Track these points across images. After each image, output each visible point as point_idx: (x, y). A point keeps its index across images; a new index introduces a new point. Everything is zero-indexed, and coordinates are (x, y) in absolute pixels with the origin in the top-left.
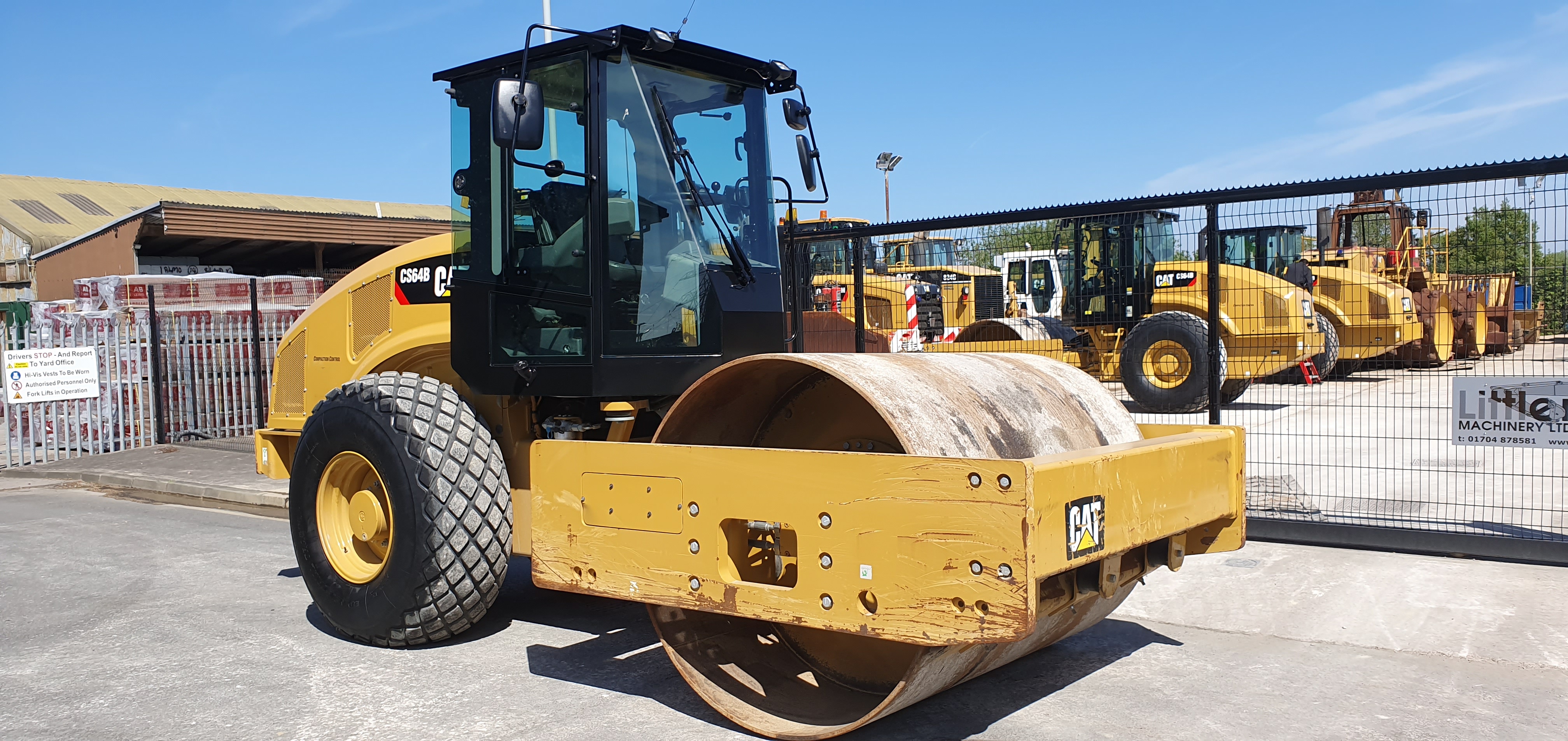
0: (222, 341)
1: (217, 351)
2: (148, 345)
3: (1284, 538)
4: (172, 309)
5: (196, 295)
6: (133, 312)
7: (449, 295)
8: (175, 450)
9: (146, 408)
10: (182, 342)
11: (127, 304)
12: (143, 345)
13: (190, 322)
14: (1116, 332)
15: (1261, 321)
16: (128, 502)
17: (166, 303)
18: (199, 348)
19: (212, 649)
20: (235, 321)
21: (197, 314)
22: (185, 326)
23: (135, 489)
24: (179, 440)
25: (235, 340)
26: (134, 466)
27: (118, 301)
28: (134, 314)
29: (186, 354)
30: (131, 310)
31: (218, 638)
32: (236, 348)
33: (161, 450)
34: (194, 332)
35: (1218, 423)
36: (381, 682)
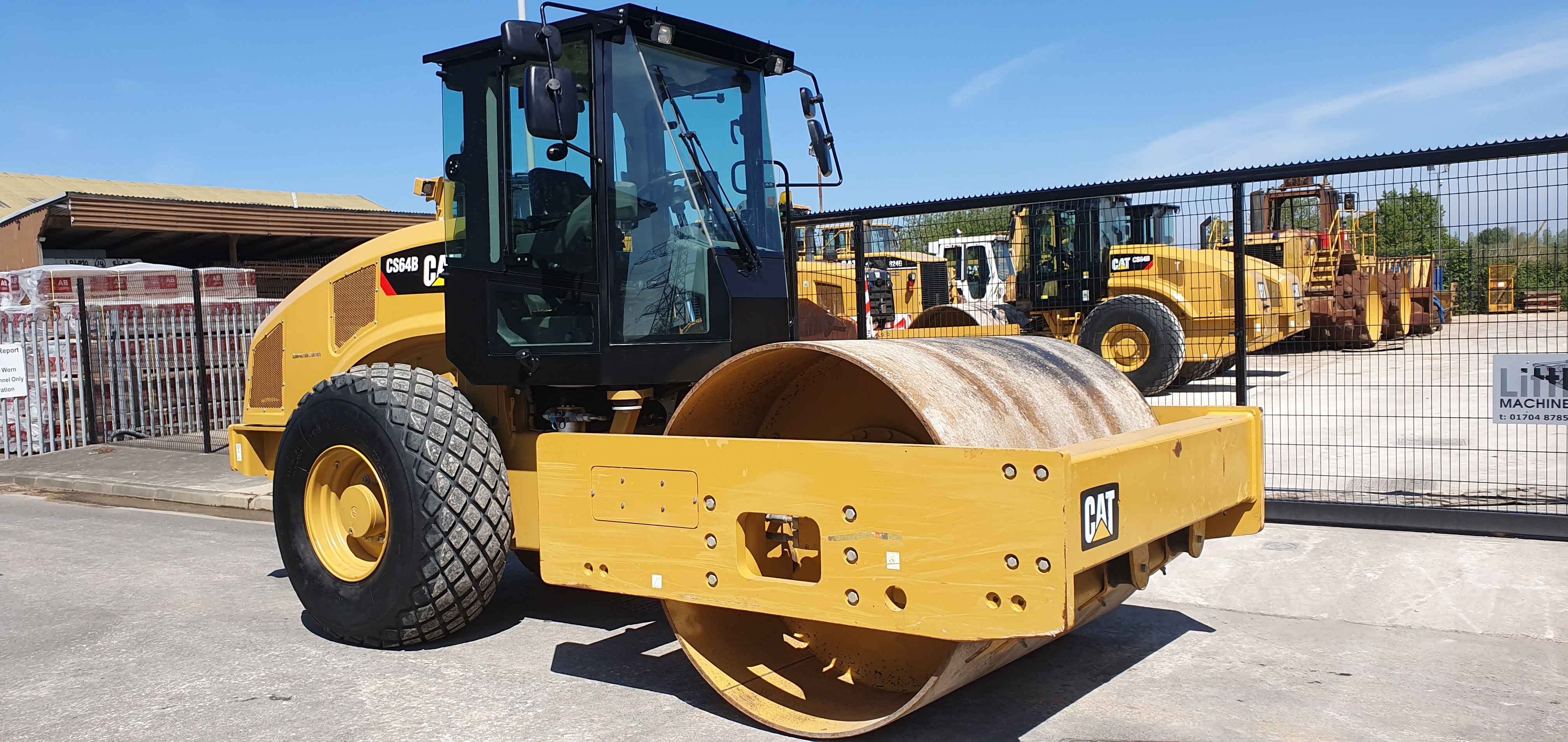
0: (155, 336)
1: (149, 345)
2: (77, 341)
3: (1317, 520)
4: (101, 303)
5: (124, 288)
6: (58, 307)
7: (443, 284)
8: (112, 450)
9: (76, 408)
10: (113, 337)
11: (51, 298)
12: (73, 341)
13: (121, 317)
14: (1074, 316)
15: (1218, 304)
16: (75, 505)
17: (93, 297)
18: (132, 343)
19: (237, 663)
20: (169, 315)
21: (128, 307)
22: (115, 321)
23: (76, 492)
24: (112, 440)
25: (168, 335)
26: (72, 468)
27: (42, 296)
28: (59, 309)
29: (118, 349)
30: (56, 304)
31: (238, 650)
32: (170, 343)
33: (96, 450)
34: (125, 327)
35: (1245, 405)
36: (439, 694)
